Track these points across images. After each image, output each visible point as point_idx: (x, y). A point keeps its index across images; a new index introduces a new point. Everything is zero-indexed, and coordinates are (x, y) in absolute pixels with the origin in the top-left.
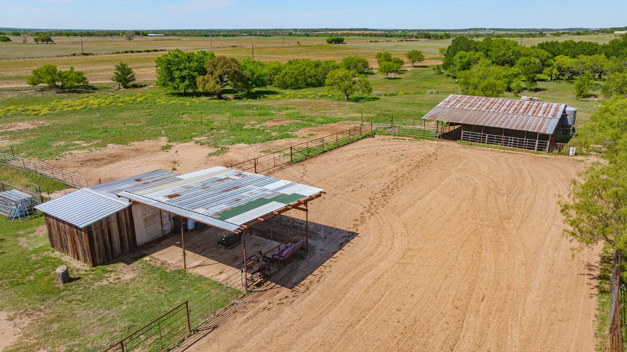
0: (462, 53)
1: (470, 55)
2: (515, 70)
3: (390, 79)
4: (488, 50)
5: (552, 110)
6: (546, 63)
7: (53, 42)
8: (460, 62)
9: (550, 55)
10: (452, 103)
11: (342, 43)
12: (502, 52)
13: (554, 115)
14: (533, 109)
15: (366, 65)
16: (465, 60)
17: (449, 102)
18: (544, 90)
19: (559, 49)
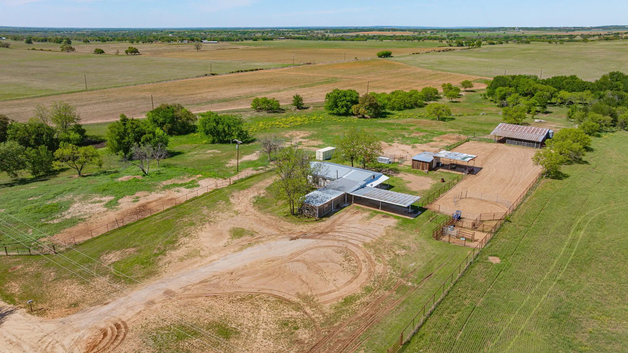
0: (501, 88)
1: (506, 89)
2: (533, 100)
3: (453, 102)
4: (517, 86)
5: (543, 132)
6: (554, 95)
7: (139, 53)
8: (500, 94)
9: (556, 90)
10: (501, 128)
11: (390, 57)
12: (526, 88)
13: (543, 134)
14: (535, 131)
15: (436, 93)
16: (503, 93)
17: (500, 127)
18: (551, 112)
19: (563, 85)
